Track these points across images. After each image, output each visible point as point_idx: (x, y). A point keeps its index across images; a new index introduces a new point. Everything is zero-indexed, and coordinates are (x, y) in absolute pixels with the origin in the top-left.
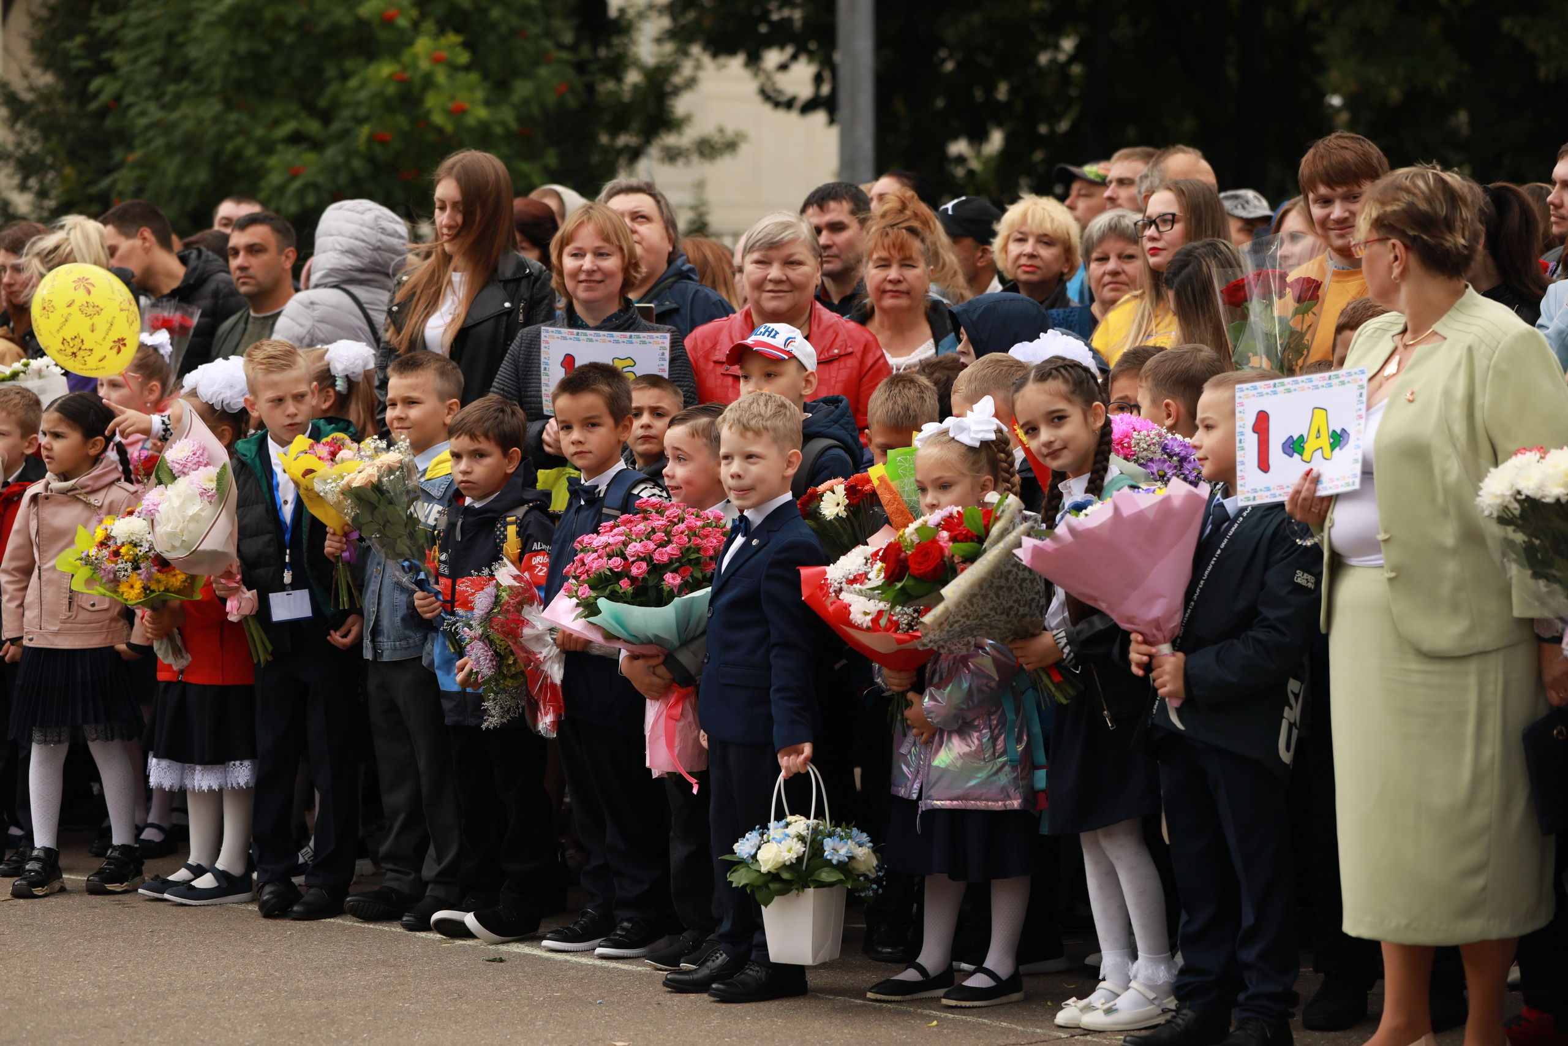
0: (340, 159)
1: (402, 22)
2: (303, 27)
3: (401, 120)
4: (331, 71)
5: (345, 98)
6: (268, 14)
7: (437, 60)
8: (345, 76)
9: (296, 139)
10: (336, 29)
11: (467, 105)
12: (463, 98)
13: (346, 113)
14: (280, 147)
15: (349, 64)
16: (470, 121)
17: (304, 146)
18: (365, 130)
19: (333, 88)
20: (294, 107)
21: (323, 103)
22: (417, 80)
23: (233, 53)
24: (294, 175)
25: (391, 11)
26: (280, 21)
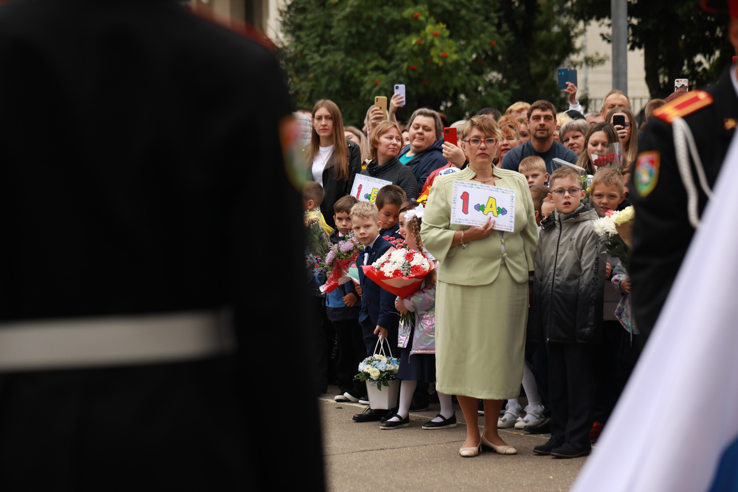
0: (395, 77)
1: (422, 18)
2: (380, 21)
3: (421, 60)
4: (391, 39)
5: (396, 51)
6: (365, 15)
7: (435, 35)
8: (397, 41)
9: (377, 68)
10: (393, 22)
11: (448, 54)
12: (447, 51)
13: (398, 57)
14: (370, 72)
15: (398, 36)
16: (449, 61)
17: (379, 72)
18: (405, 65)
19: (392, 46)
20: (376, 54)
21: (388, 53)
22: (428, 45)
23: (350, 33)
24: (376, 85)
25: (417, 14)
26: (370, 18)
